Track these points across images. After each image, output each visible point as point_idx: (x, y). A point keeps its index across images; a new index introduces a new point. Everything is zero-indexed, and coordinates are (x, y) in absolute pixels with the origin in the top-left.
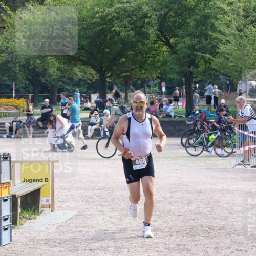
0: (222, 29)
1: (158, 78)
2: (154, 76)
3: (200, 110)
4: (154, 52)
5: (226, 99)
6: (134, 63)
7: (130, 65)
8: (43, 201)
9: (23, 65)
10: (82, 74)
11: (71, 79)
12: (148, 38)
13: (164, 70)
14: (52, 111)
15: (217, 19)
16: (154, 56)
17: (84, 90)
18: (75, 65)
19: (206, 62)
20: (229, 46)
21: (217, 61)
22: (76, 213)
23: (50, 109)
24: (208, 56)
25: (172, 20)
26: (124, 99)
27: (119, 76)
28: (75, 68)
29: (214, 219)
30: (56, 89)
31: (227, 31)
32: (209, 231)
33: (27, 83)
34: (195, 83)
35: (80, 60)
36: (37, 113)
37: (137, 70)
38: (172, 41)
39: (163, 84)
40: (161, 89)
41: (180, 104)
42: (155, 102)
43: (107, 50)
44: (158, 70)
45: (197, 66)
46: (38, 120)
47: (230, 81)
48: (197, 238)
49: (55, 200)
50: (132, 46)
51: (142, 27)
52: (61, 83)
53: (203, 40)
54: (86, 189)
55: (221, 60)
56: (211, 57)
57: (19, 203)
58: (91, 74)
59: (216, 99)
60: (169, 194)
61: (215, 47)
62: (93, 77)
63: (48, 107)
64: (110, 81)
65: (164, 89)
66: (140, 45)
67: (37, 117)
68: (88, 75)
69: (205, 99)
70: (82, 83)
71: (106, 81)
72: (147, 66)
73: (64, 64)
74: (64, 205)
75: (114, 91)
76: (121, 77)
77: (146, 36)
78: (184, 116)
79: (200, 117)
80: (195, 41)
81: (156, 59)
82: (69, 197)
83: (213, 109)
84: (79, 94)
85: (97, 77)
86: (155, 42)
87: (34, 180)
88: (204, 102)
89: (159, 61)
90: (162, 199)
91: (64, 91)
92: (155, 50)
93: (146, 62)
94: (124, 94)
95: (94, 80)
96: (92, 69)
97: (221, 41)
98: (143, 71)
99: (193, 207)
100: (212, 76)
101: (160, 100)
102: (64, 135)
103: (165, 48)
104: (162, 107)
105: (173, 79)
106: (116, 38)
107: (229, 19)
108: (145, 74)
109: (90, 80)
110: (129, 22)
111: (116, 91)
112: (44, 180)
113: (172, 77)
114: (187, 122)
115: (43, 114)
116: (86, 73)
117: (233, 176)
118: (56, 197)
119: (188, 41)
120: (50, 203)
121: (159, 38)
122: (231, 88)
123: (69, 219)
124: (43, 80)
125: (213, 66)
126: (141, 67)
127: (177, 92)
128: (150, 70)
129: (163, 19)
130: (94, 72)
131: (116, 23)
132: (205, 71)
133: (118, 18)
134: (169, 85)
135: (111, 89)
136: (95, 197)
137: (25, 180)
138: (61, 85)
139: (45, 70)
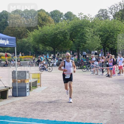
0: (87, 37)
1: (70, 50)
3: (81, 59)
4: (69, 43)
5: (88, 56)
7: (62, 46)
8: (38, 84)
9: (33, 47)
11: (46, 50)
12: (67, 39)
13: (71, 48)
15: (86, 34)
16: (69, 44)
17: (50, 53)
18: (47, 46)
19: (83, 46)
20: (89, 41)
21: (86, 45)
22: (47, 87)
24: (83, 44)
25: (73, 34)
26: (60, 56)
27: (59, 49)
28: (47, 47)
29: (85, 89)
31: (89, 37)
32: (84, 92)
33: (34, 51)
34: (80, 51)
35: (48, 45)
36: (36, 60)
38: (74, 40)
39: (71, 52)
41: (76, 57)
43: (56, 42)
45: (80, 47)
46: (37, 62)
47: (90, 51)
48: (80, 94)
50: (63, 41)
51: (65, 36)
52: (43, 51)
53: (82, 39)
55: (87, 45)
56: (84, 44)
57: (31, 85)
59: (86, 56)
61: (85, 41)
64: (57, 51)
65: (71, 53)
66: (65, 41)
67: (36, 61)
69: (83, 56)
70: (49, 51)
71: (55, 51)
73: (44, 46)
74: (44, 85)
75: (58, 53)
77: (67, 38)
78: (77, 60)
79: (81, 61)
80: (80, 40)
81: (69, 45)
83: (85, 58)
84: (48, 54)
85: (53, 50)
86: (69, 40)
87: (35, 78)
88: (82, 57)
89: (70, 45)
91: (44, 54)
92: (69, 42)
93: (66, 46)
95: (52, 51)
97: (87, 40)
98: (66, 48)
99: (79, 86)
100: (85, 50)
103: (72, 42)
105: (74, 50)
106: (58, 39)
107: (89, 34)
110: (62, 35)
112: (38, 78)
114: (78, 62)
116: (50, 49)
117: (90, 77)
118: (41, 83)
119: (78, 40)
120: (40, 84)
121: (70, 39)
122: (90, 53)
123: (45, 89)
124: (38, 51)
125: (85, 47)
126: (65, 47)
127: (75, 54)
129: (71, 34)
130: (52, 48)
131: (58, 35)
132: (83, 48)
133: (59, 34)
134: (73, 52)
135: (57, 53)
136: (52, 83)
137: (33, 78)
139: (39, 48)
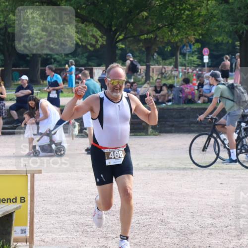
1: (197, 41)
2: (192, 38)
6: (161, 18)
7: (154, 21)
8: (16, 232)
10: (80, 37)
13: (208, 30)
14: (32, 93)
17: (83, 61)
23: (29, 91)
26: (144, 75)
27: (137, 40)
30: (40, 59)
37: (166, 29)
39: (206, 51)
40: (201, 58)
42: (191, 79)
44: (198, 28)
46: (11, 108)
49: (35, 230)
54: (82, 213)
58: (93, 36)
60: (209, 221)
62: (97, 42)
63: (27, 88)
64: (123, 46)
65: (206, 59)
68: (89, 37)
70: (79, 50)
71: (117, 47)
72: (181, 23)
75: (128, 62)
76: (141, 40)
82: (57, 225)
85: (102, 41)
87: (3, 200)
90: (198, 228)
91: (51, 63)
93: (179, 17)
94: (144, 67)
95: (98, 46)
96: (95, 29)
98: (175, 31)
101: (199, 77)
102: (50, 131)
104: (202, 87)
105: (221, 44)
108: (177, 35)
109: (92, 45)
111: (132, 62)
112: (18, 200)
113: (220, 39)
115: (19, 100)
116: (85, 35)
120: (28, 234)
126: (171, 25)
127: (228, 63)
128: (185, 29)
130: (98, 33)
134: (215, 53)
135: (124, 59)
138: (47, 55)
